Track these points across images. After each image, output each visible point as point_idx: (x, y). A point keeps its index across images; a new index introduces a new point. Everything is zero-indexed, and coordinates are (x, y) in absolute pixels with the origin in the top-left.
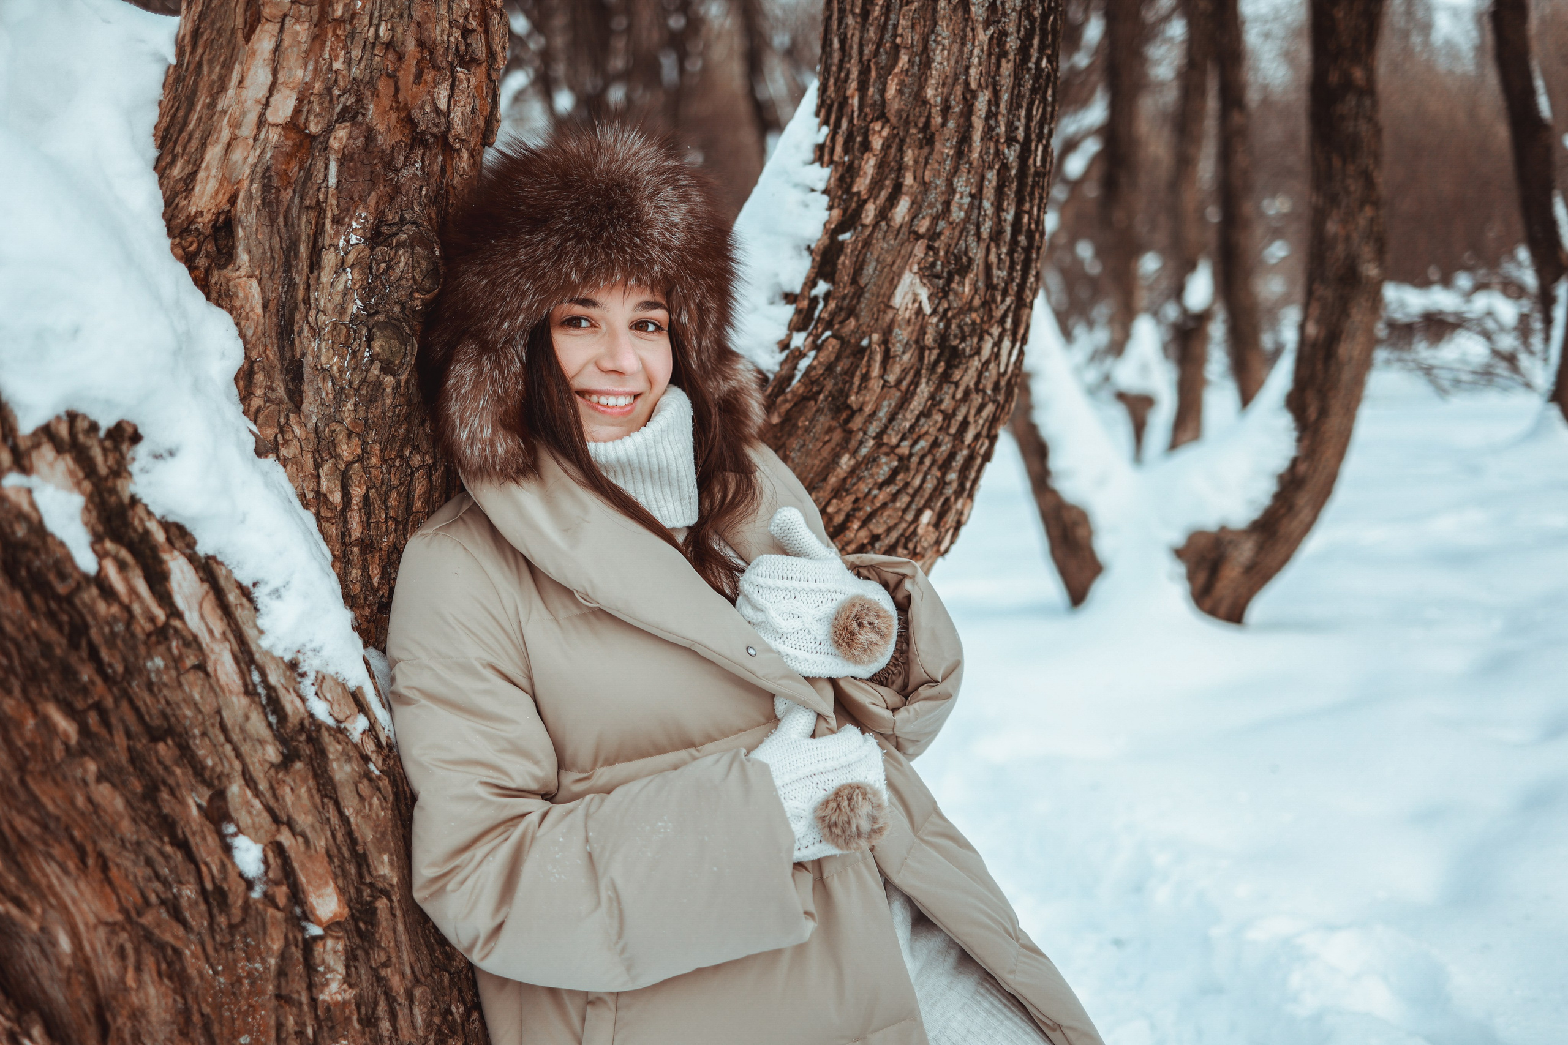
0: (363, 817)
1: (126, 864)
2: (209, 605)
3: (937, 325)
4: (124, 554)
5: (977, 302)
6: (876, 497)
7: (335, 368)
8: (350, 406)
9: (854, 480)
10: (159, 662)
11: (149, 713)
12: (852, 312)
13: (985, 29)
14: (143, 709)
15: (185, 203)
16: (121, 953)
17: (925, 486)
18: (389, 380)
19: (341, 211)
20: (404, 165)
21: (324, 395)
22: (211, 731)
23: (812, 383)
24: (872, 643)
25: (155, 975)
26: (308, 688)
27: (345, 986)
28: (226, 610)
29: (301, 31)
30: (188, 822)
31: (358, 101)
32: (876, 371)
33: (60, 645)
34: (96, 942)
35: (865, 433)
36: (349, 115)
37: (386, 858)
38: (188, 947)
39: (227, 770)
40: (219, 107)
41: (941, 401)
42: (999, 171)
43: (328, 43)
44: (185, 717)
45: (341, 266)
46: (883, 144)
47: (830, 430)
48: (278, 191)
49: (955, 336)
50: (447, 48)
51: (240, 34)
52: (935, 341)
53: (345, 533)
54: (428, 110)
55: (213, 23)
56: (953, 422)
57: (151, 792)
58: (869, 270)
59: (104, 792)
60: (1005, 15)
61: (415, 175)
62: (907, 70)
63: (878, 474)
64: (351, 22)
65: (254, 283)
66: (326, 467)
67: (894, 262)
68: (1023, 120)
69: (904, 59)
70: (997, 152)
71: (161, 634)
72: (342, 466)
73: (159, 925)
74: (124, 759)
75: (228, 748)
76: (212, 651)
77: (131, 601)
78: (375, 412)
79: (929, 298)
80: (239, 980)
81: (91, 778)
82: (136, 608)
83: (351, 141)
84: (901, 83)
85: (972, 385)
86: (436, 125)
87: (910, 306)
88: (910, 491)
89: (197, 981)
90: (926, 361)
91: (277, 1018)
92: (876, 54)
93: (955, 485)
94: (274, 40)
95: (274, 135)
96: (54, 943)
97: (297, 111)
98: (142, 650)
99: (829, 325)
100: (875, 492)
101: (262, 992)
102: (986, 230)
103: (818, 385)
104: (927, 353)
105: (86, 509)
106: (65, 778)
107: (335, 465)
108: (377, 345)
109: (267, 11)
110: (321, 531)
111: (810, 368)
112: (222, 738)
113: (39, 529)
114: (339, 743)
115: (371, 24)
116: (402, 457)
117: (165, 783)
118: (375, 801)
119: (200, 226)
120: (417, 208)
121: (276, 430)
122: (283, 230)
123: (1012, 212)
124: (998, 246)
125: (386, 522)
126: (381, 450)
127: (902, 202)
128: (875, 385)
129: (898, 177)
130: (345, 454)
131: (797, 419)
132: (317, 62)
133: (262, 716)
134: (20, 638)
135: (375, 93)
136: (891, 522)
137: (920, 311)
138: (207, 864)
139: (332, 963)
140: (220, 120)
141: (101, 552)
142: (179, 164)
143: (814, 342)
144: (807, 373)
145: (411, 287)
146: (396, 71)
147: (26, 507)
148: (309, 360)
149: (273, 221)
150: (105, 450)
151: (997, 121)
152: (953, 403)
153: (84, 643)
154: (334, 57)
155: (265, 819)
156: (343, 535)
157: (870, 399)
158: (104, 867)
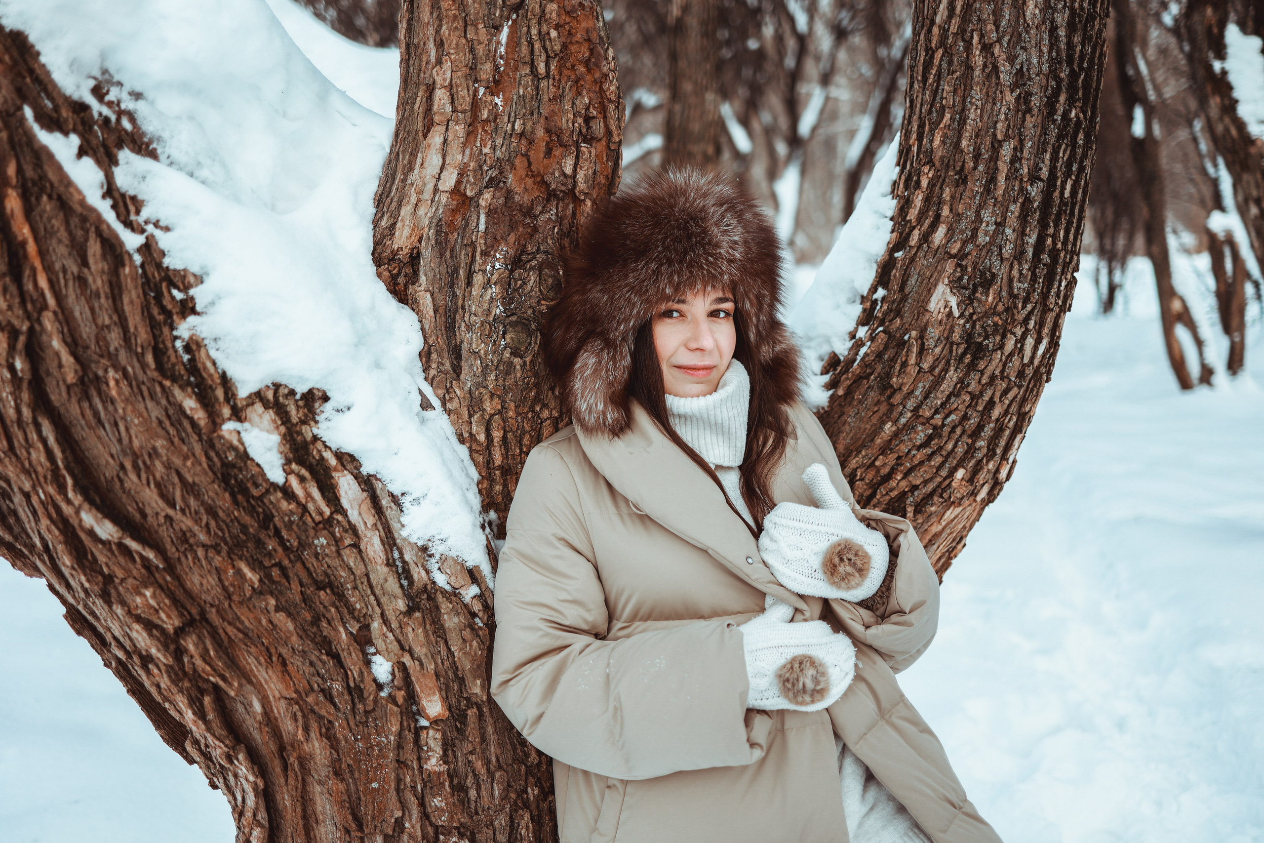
0: (464, 653)
1: (296, 662)
2: (367, 505)
3: (964, 326)
4: (304, 472)
5: (1000, 307)
6: (914, 455)
7: (482, 352)
8: (493, 377)
9: (897, 442)
10: (323, 541)
11: (315, 572)
12: (898, 313)
13: (1012, 91)
14: (312, 569)
15: (390, 242)
16: (295, 718)
17: (956, 450)
18: (517, 361)
19: (488, 247)
20: (541, 213)
21: (475, 369)
22: (360, 586)
23: (866, 366)
24: (849, 574)
25: (318, 734)
26: (433, 565)
27: (441, 762)
28: (379, 510)
29: (459, 130)
30: (339, 642)
31: (501, 173)
32: (912, 360)
33: (252, 526)
34: (280, 709)
35: (904, 407)
36: (492, 183)
37: (479, 682)
38: (337, 720)
39: (370, 612)
40: (409, 181)
41: (968, 385)
42: (1023, 204)
43: (479, 136)
44: (341, 576)
45: (487, 285)
46: (929, 183)
47: (878, 403)
48: (446, 234)
49: (979, 335)
50: (573, 132)
51: (420, 134)
52: (961, 337)
53: (489, 462)
54: (557, 174)
55: (405, 127)
56: (980, 401)
57: (316, 621)
58: (912, 281)
59: (280, 618)
60: (1030, 79)
61: (550, 219)
62: (949, 125)
63: (916, 438)
64: (495, 121)
65: (428, 295)
66: (475, 417)
67: (931, 276)
68: (1047, 162)
69: (948, 116)
70: (1022, 189)
71: (328, 523)
72: (487, 417)
73: (317, 704)
74: (298, 599)
75: (372, 598)
76: (365, 536)
77: (306, 502)
78: (510, 381)
79: (958, 305)
80: (372, 747)
81: (271, 608)
82: (311, 506)
83: (495, 200)
84: (945, 136)
85: (997, 372)
86: (564, 184)
87: (942, 310)
88: (944, 453)
89: (343, 743)
90: (954, 354)
91: (398, 775)
92: (930, 112)
93: (985, 451)
94: (442, 136)
95: (444, 198)
96: (251, 705)
97: (459, 182)
98: (312, 533)
99: (882, 323)
100: (914, 452)
101: (386, 757)
102: (1008, 250)
103: (871, 368)
104: (955, 347)
105: (281, 443)
106: (254, 607)
107: (482, 416)
108: (508, 336)
109: (437, 118)
110: (472, 459)
111: (866, 354)
112: (369, 592)
113: (245, 456)
114: (451, 603)
115: (509, 122)
116: (533, 411)
117: (324, 616)
118: (475, 643)
119: (401, 257)
120: (550, 242)
121: (444, 391)
122: (449, 260)
123: (1034, 237)
124: (1020, 264)
125: (520, 455)
126: (516, 407)
127: (940, 229)
128: (912, 370)
129: (938, 209)
130: (489, 409)
131: (855, 392)
132: (472, 149)
133: (396, 580)
134: (228, 521)
135: (513, 167)
136: (927, 476)
137: (950, 314)
138: (351, 670)
139: (432, 746)
140: (410, 190)
141: (288, 471)
142: (385, 218)
143: (871, 334)
144: (862, 359)
145: (538, 297)
146: (528, 151)
147: (235, 442)
148: (465, 346)
149: (442, 255)
150: (298, 407)
151: (1021, 165)
152: (980, 387)
153: (271, 526)
154: (483, 144)
155: (395, 646)
156: (488, 462)
157: (907, 381)
158: (284, 664)
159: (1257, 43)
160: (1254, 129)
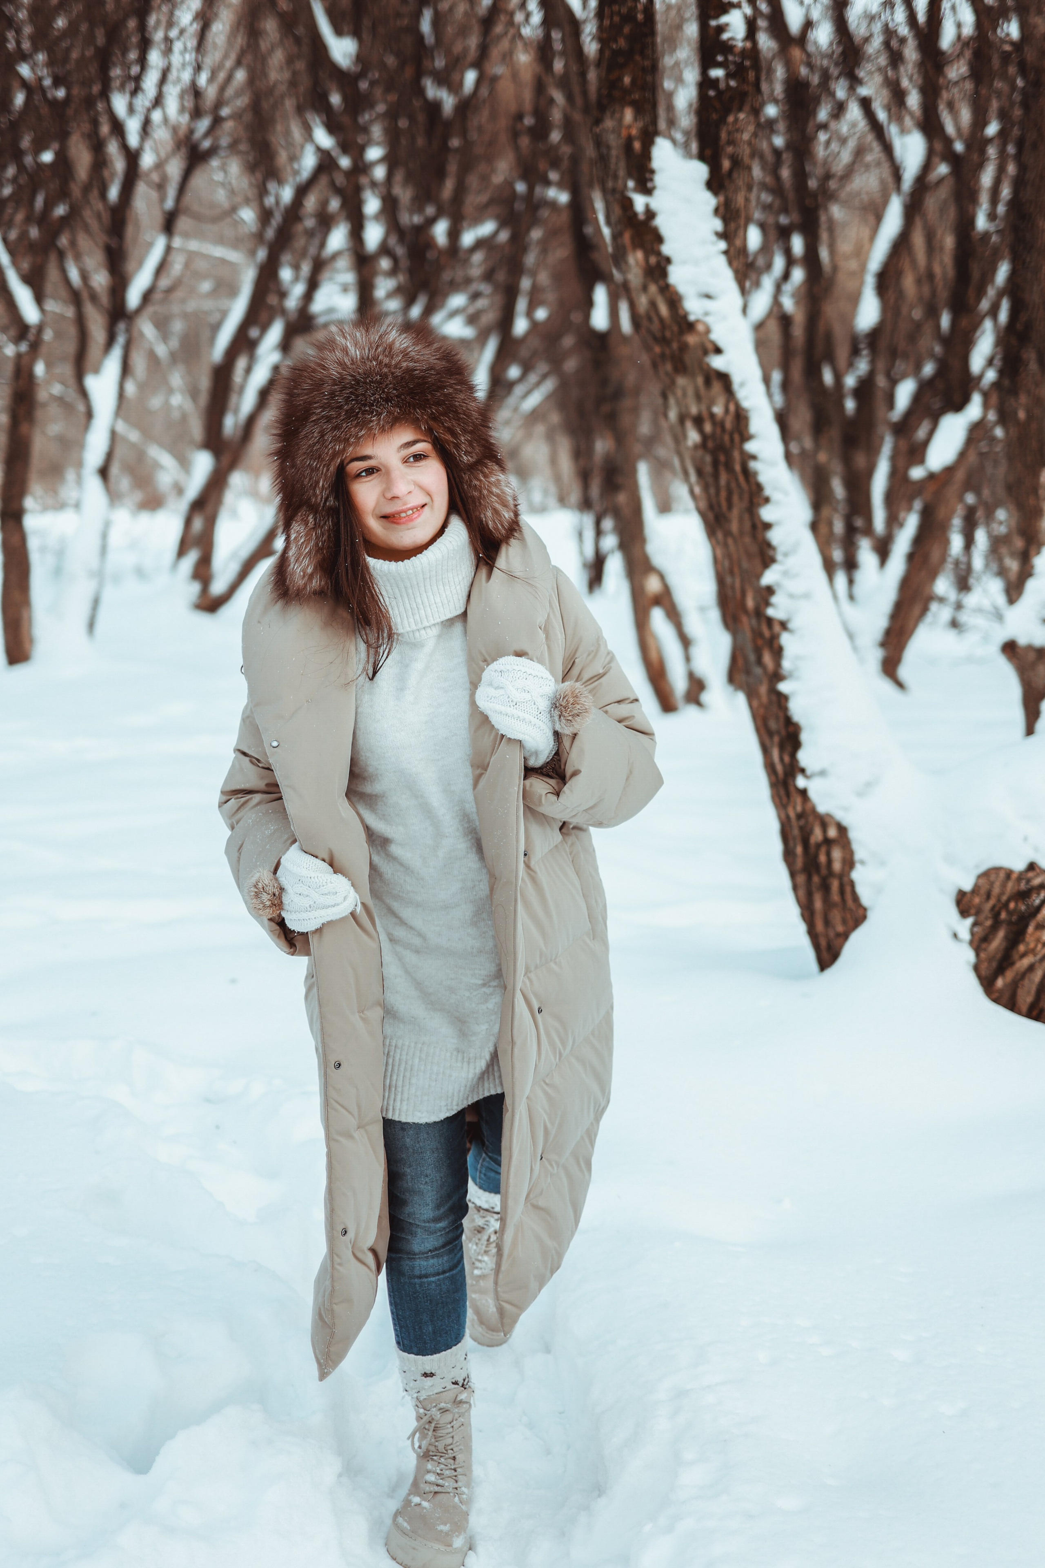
159: (700, 171)
160: (693, 307)
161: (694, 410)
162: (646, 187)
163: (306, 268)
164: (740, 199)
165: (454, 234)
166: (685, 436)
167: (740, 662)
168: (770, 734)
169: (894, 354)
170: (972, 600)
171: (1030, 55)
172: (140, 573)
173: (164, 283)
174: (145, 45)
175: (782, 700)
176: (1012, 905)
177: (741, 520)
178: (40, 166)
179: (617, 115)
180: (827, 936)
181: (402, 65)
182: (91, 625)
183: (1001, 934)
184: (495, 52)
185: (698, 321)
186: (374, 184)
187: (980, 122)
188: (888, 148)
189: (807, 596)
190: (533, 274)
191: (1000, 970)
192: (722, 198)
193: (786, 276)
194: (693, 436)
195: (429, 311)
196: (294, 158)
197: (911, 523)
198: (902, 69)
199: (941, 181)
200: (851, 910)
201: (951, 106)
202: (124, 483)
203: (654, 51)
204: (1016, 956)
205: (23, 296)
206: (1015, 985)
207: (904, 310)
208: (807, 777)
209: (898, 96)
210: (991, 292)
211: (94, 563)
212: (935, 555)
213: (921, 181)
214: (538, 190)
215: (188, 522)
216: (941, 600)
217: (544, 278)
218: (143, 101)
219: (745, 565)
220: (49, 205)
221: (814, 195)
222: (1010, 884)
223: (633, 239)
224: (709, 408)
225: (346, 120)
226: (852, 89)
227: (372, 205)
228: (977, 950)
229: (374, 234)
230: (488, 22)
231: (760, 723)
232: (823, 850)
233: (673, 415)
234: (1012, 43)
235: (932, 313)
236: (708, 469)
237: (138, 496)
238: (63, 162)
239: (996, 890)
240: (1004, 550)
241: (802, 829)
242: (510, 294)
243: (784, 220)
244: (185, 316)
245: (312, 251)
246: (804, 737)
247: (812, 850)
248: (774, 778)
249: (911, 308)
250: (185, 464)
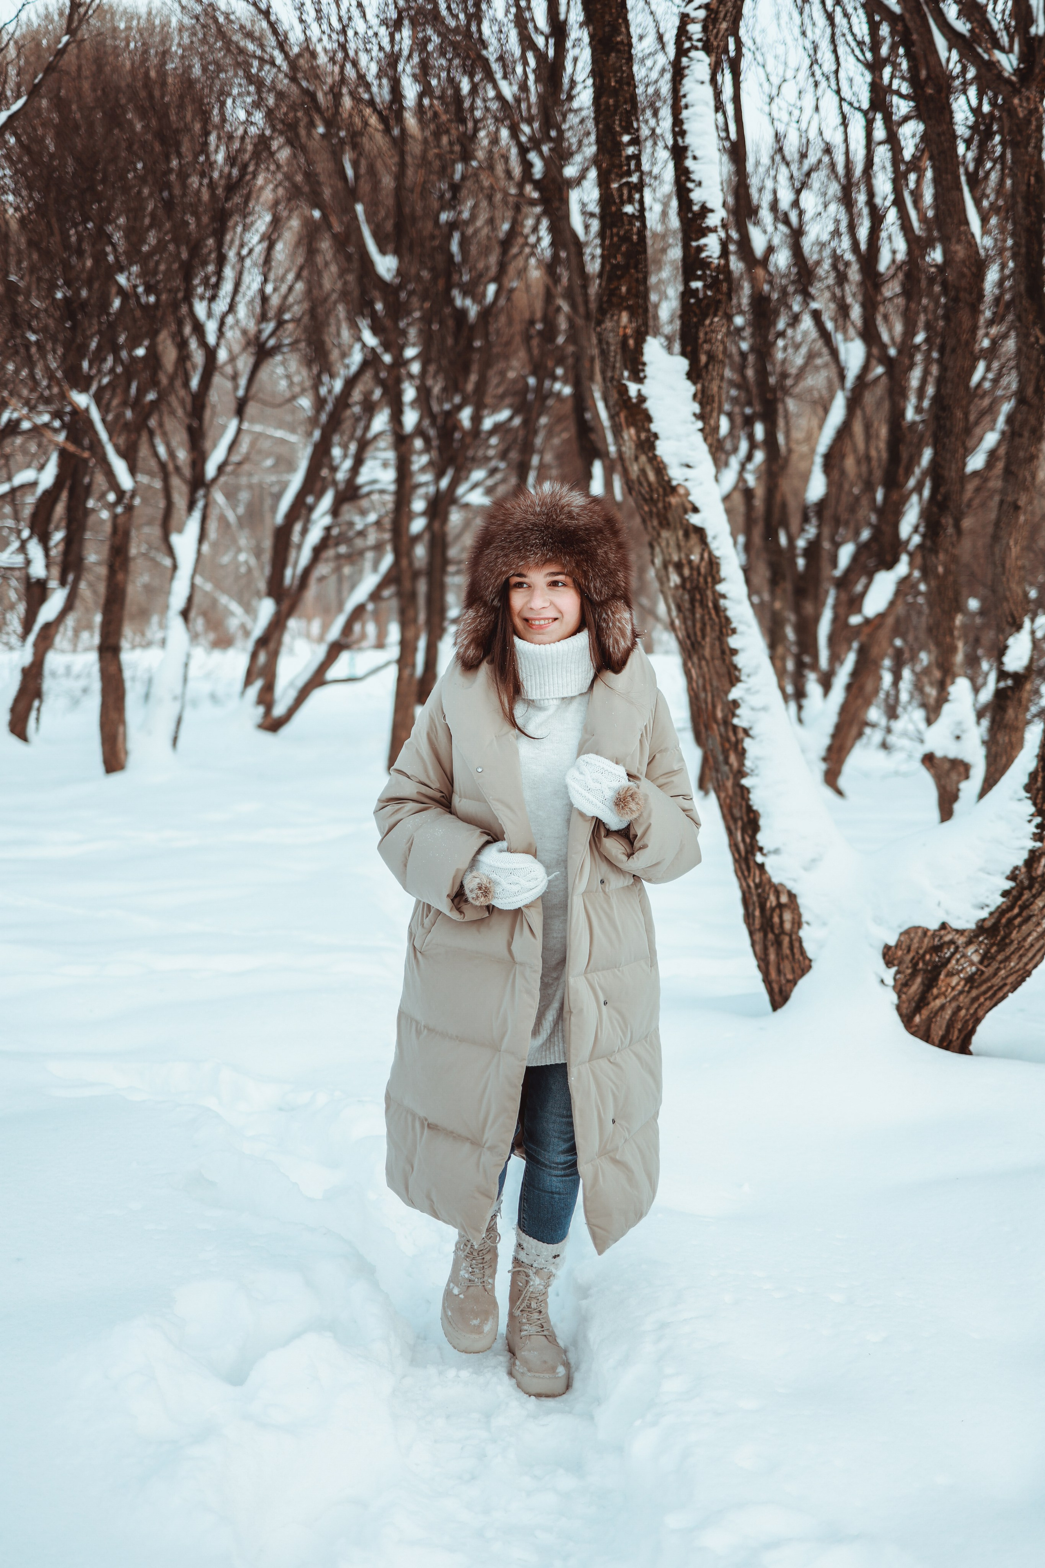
159: (682, 364)
160: (676, 474)
161: (675, 558)
162: (638, 378)
163: (353, 447)
164: (714, 387)
165: (477, 419)
166: (668, 579)
167: (711, 760)
168: (735, 820)
169: (837, 522)
170: (898, 726)
171: (951, 276)
172: (214, 698)
173: (235, 458)
174: (221, 260)
175: (744, 792)
176: (928, 957)
177: (712, 646)
178: (134, 359)
179: (615, 318)
180: (779, 982)
181: (435, 279)
182: (175, 740)
183: (919, 980)
184: (512, 269)
185: (679, 485)
186: (411, 376)
187: (910, 331)
188: (834, 353)
189: (765, 709)
190: (541, 453)
191: (918, 1009)
192: (699, 386)
193: (749, 457)
194: (675, 579)
195: (455, 483)
196: (344, 355)
197: (850, 660)
198: (847, 288)
199: (879, 378)
200: (799, 961)
201: (886, 317)
202: (199, 624)
203: (646, 266)
204: (931, 998)
205: (120, 467)
206: (929, 1021)
207: (846, 487)
208: (764, 855)
209: (843, 310)
210: (917, 471)
211: (178, 690)
212: (869, 687)
213: (861, 378)
214: (547, 383)
215: (254, 656)
216: (874, 726)
217: (549, 457)
218: (221, 306)
219: (715, 683)
220: (141, 392)
221: (773, 390)
222: (926, 940)
223: (626, 418)
224: (688, 556)
225: (388, 323)
226: (806, 303)
227: (409, 393)
228: (899, 995)
229: (410, 419)
230: (506, 243)
231: (726, 811)
232: (777, 911)
233: (658, 561)
234: (936, 266)
235: (869, 488)
236: (687, 605)
237: (212, 636)
238: (153, 356)
239: (915, 945)
240: (925, 680)
241: (759, 895)
242: (522, 470)
243: (748, 411)
244: (250, 487)
245: (359, 433)
246: (762, 822)
247: (768, 913)
248: (737, 856)
249: (852, 485)
250: (250, 610)
